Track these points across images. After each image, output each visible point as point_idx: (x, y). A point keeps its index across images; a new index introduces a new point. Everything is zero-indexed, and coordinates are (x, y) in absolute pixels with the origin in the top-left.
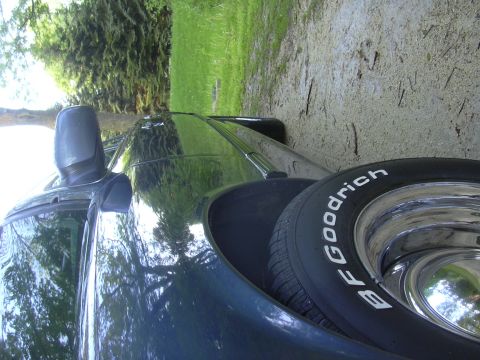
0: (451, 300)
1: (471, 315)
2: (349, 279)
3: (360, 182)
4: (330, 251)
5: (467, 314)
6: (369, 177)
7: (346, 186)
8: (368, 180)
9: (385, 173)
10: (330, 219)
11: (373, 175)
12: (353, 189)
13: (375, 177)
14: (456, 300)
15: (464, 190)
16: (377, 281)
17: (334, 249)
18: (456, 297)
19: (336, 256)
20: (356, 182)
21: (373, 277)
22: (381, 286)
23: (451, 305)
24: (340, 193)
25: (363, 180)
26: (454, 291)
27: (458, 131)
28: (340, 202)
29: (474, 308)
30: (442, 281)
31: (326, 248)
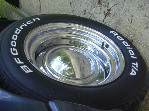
0: (60, 64)
1: (67, 69)
2: (18, 61)
3: (29, 23)
4: (13, 50)
5: (65, 69)
6: (33, 21)
7: (23, 24)
8: (32, 22)
9: (39, 19)
10: (15, 37)
11: (34, 20)
12: (26, 25)
13: (35, 21)
14: (62, 64)
15: (65, 25)
16: (29, 61)
17: (14, 49)
18: (62, 62)
19: (15, 52)
20: (27, 23)
21: (28, 59)
22: (31, 63)
23: (60, 66)
24: (21, 27)
25: (30, 22)
26: (62, 61)
27: (71, 4)
28: (20, 31)
29: (68, 67)
30: (58, 57)
31: (11, 49)
